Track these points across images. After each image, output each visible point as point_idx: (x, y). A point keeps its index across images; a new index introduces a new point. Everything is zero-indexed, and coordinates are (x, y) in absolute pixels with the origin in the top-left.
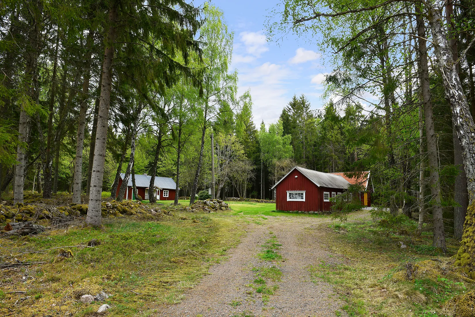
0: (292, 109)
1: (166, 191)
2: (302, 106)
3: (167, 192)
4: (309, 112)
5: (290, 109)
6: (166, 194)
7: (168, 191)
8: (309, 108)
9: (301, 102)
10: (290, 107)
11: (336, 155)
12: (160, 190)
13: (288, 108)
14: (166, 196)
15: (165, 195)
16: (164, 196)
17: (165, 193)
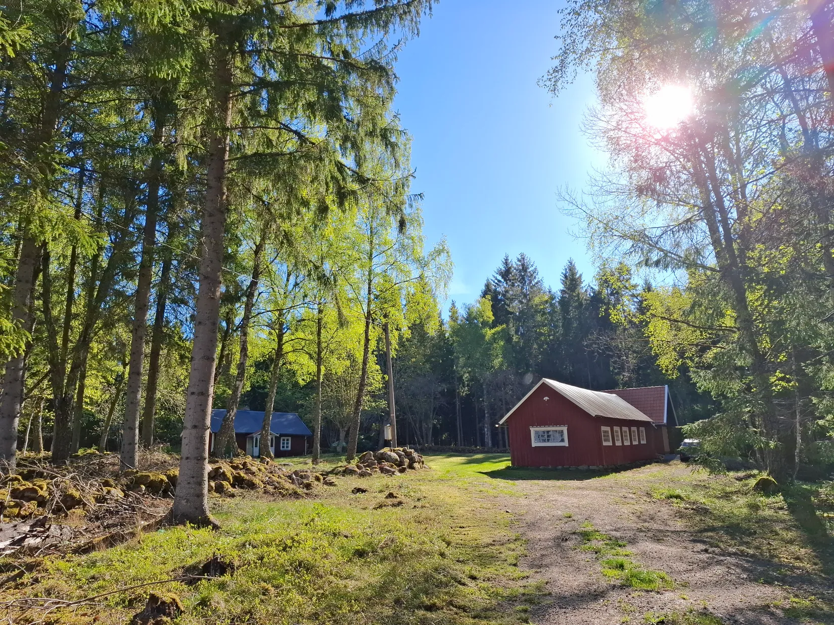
0: (502, 280)
1: (286, 438)
2: (523, 273)
3: (288, 439)
4: (537, 283)
5: (499, 281)
6: (285, 445)
7: (290, 438)
8: (535, 278)
9: (520, 267)
10: (500, 278)
12: (276, 437)
13: (496, 279)
14: (285, 449)
15: (283, 447)
16: (281, 449)
17: (283, 443)
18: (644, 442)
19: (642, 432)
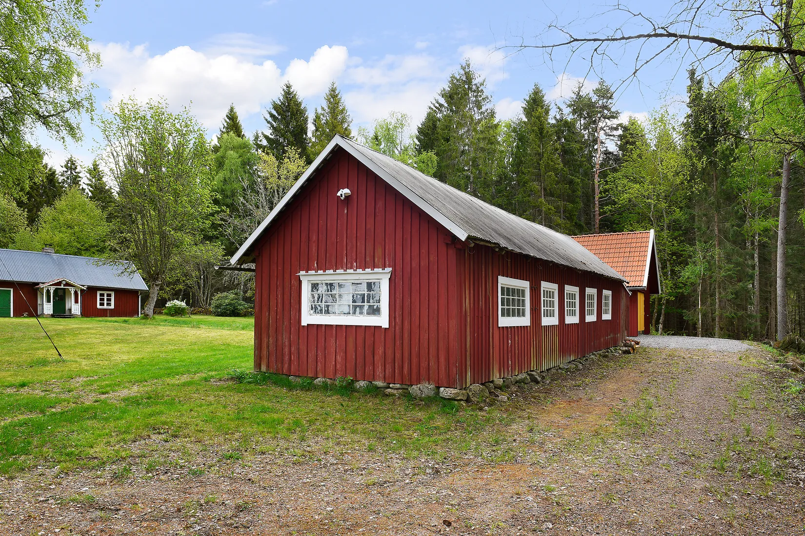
0: (446, 104)
1: (106, 293)
2: (466, 86)
3: (109, 295)
5: (441, 105)
6: (105, 302)
7: (112, 293)
9: (464, 79)
10: (442, 101)
11: (549, 202)
12: (82, 291)
13: (438, 102)
14: (105, 307)
15: (102, 304)
16: (98, 306)
17: (102, 300)
18: (607, 317)
19: (607, 298)
